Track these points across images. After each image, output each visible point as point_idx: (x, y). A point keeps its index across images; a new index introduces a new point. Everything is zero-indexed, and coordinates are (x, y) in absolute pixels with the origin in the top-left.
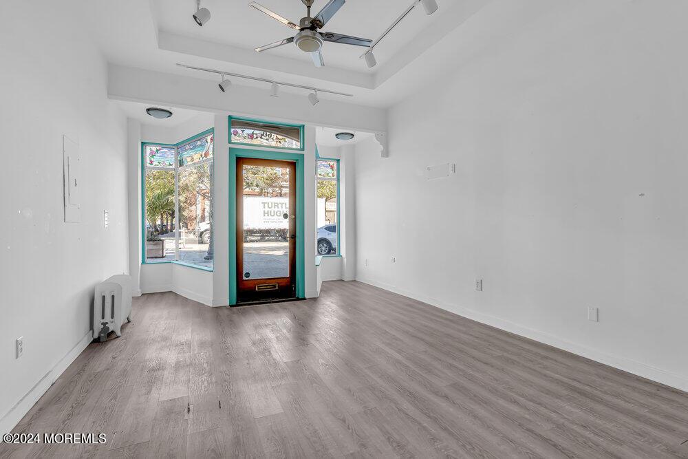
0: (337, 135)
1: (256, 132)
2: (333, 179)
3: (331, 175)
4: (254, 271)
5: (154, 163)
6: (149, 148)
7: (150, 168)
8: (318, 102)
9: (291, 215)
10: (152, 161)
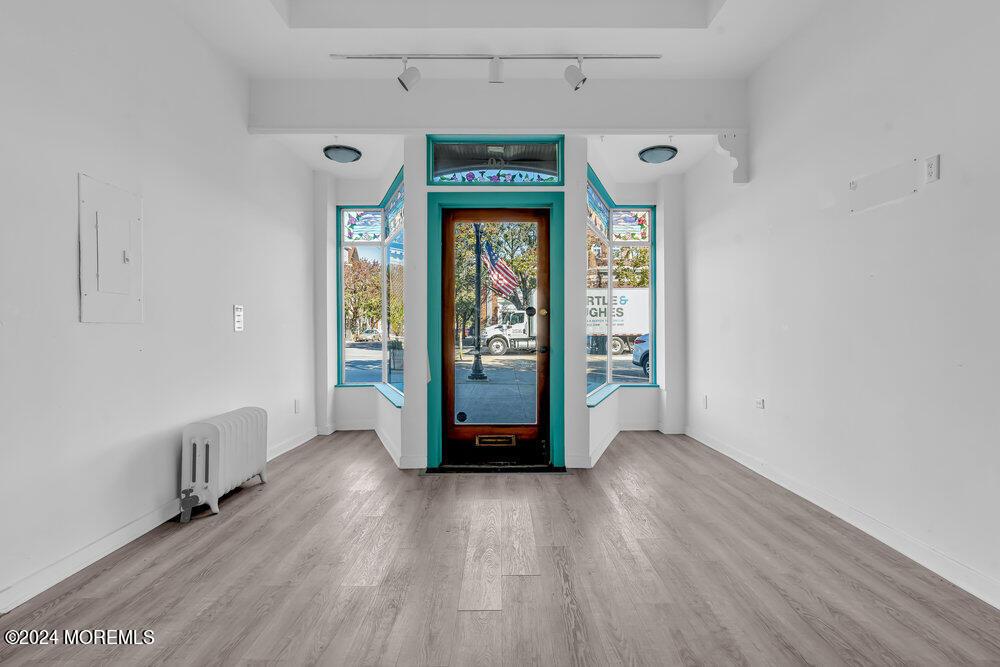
0: (642, 152)
2: (643, 244)
3: (640, 236)
5: (354, 236)
6: (346, 213)
7: (348, 243)
8: (584, 80)
9: (540, 309)
10: (350, 235)
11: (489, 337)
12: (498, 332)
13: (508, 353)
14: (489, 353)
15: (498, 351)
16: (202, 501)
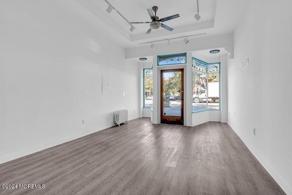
0: (210, 52)
1: (180, 58)
2: (217, 73)
3: (216, 71)
4: (168, 112)
5: (147, 75)
6: (145, 70)
7: (146, 77)
8: (188, 41)
9: (181, 91)
10: (146, 75)
11: (194, 97)
12: (197, 96)
13: (200, 102)
14: (194, 102)
15: (197, 102)
16: (117, 124)
